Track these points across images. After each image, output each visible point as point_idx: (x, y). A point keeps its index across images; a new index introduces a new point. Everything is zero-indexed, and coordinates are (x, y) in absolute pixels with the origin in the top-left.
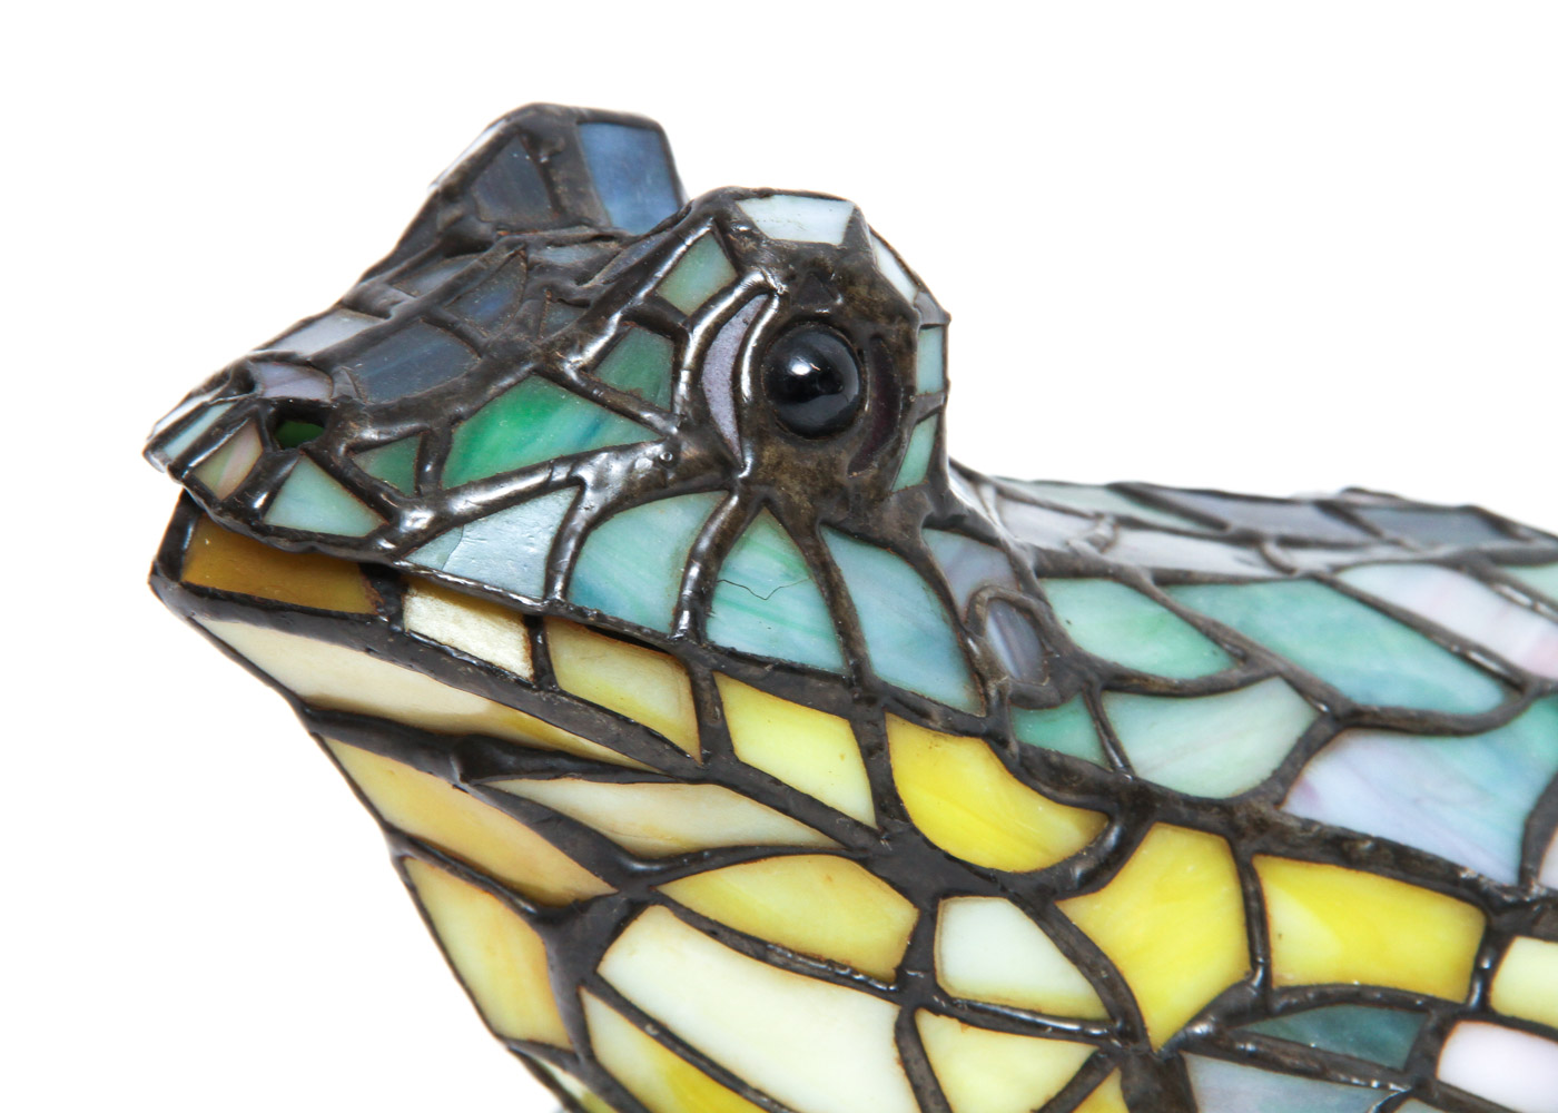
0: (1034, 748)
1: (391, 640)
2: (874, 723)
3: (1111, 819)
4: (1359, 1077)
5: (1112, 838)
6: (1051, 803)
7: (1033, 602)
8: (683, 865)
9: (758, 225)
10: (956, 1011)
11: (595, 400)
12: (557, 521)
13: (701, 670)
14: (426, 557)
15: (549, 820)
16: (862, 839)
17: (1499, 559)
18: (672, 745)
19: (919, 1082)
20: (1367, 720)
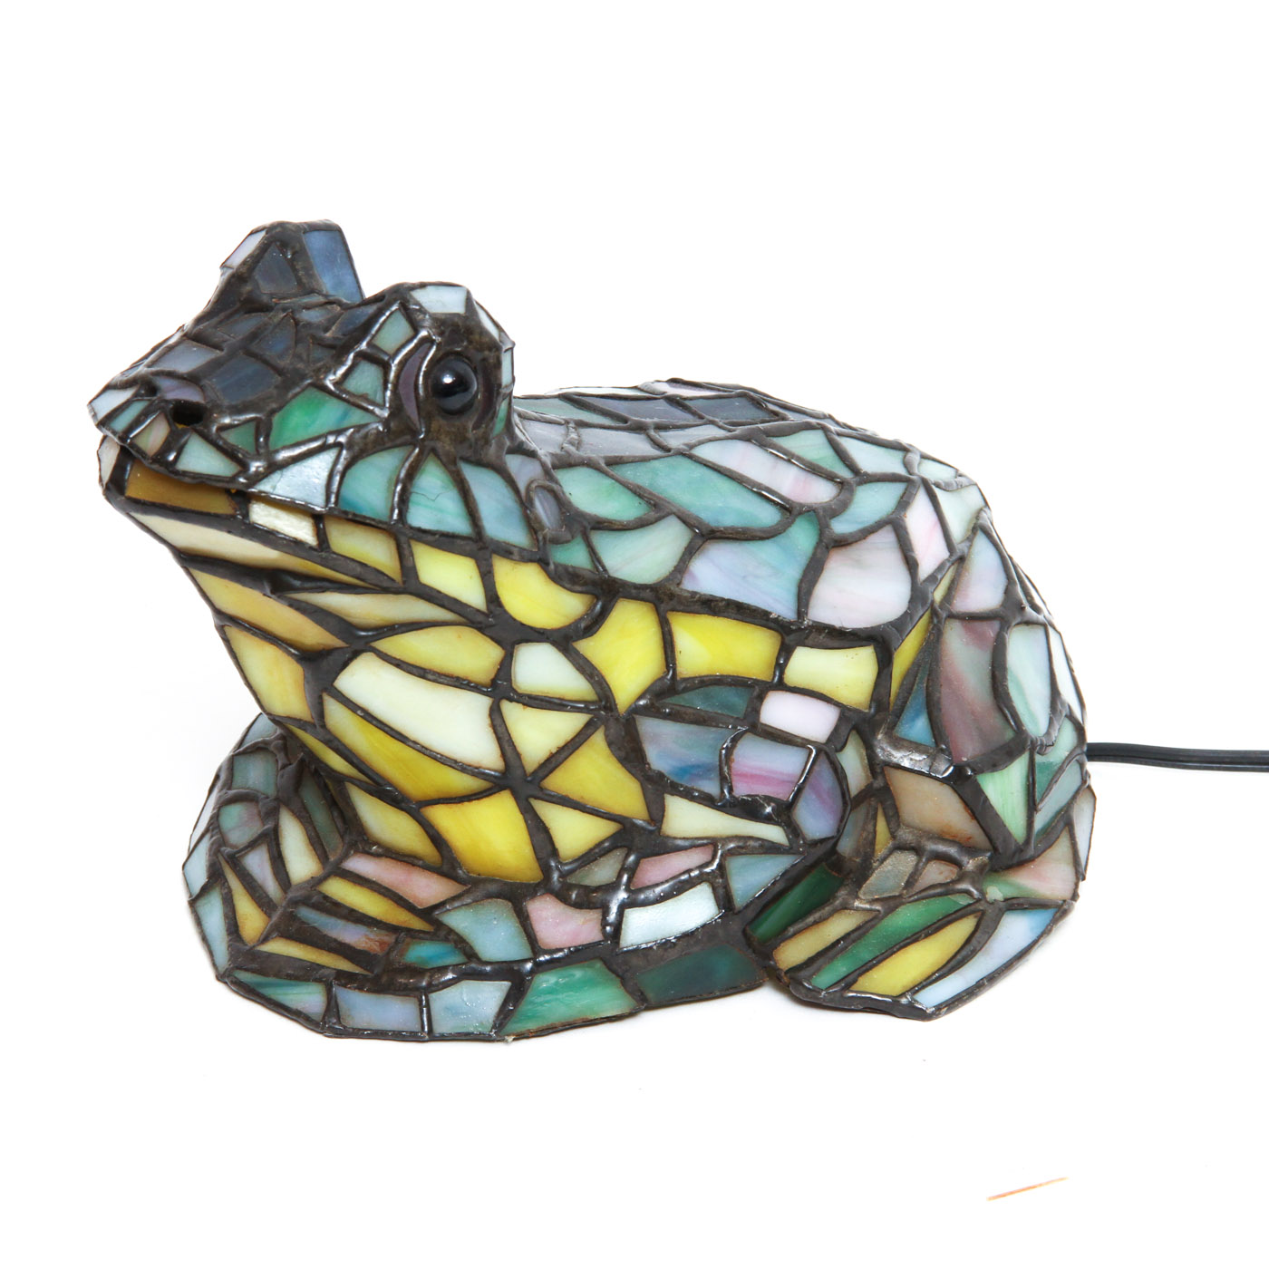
0: (561, 565)
1: (243, 527)
2: (486, 560)
3: (598, 598)
4: (722, 723)
5: (599, 607)
6: (569, 592)
7: (554, 486)
8: (384, 632)
9: (423, 305)
10: (521, 700)
11: (344, 400)
12: (330, 466)
13: (403, 539)
14: (265, 487)
15: (315, 611)
16: (480, 618)
17: (769, 433)
18: (387, 576)
19: (500, 736)
20: (718, 534)
